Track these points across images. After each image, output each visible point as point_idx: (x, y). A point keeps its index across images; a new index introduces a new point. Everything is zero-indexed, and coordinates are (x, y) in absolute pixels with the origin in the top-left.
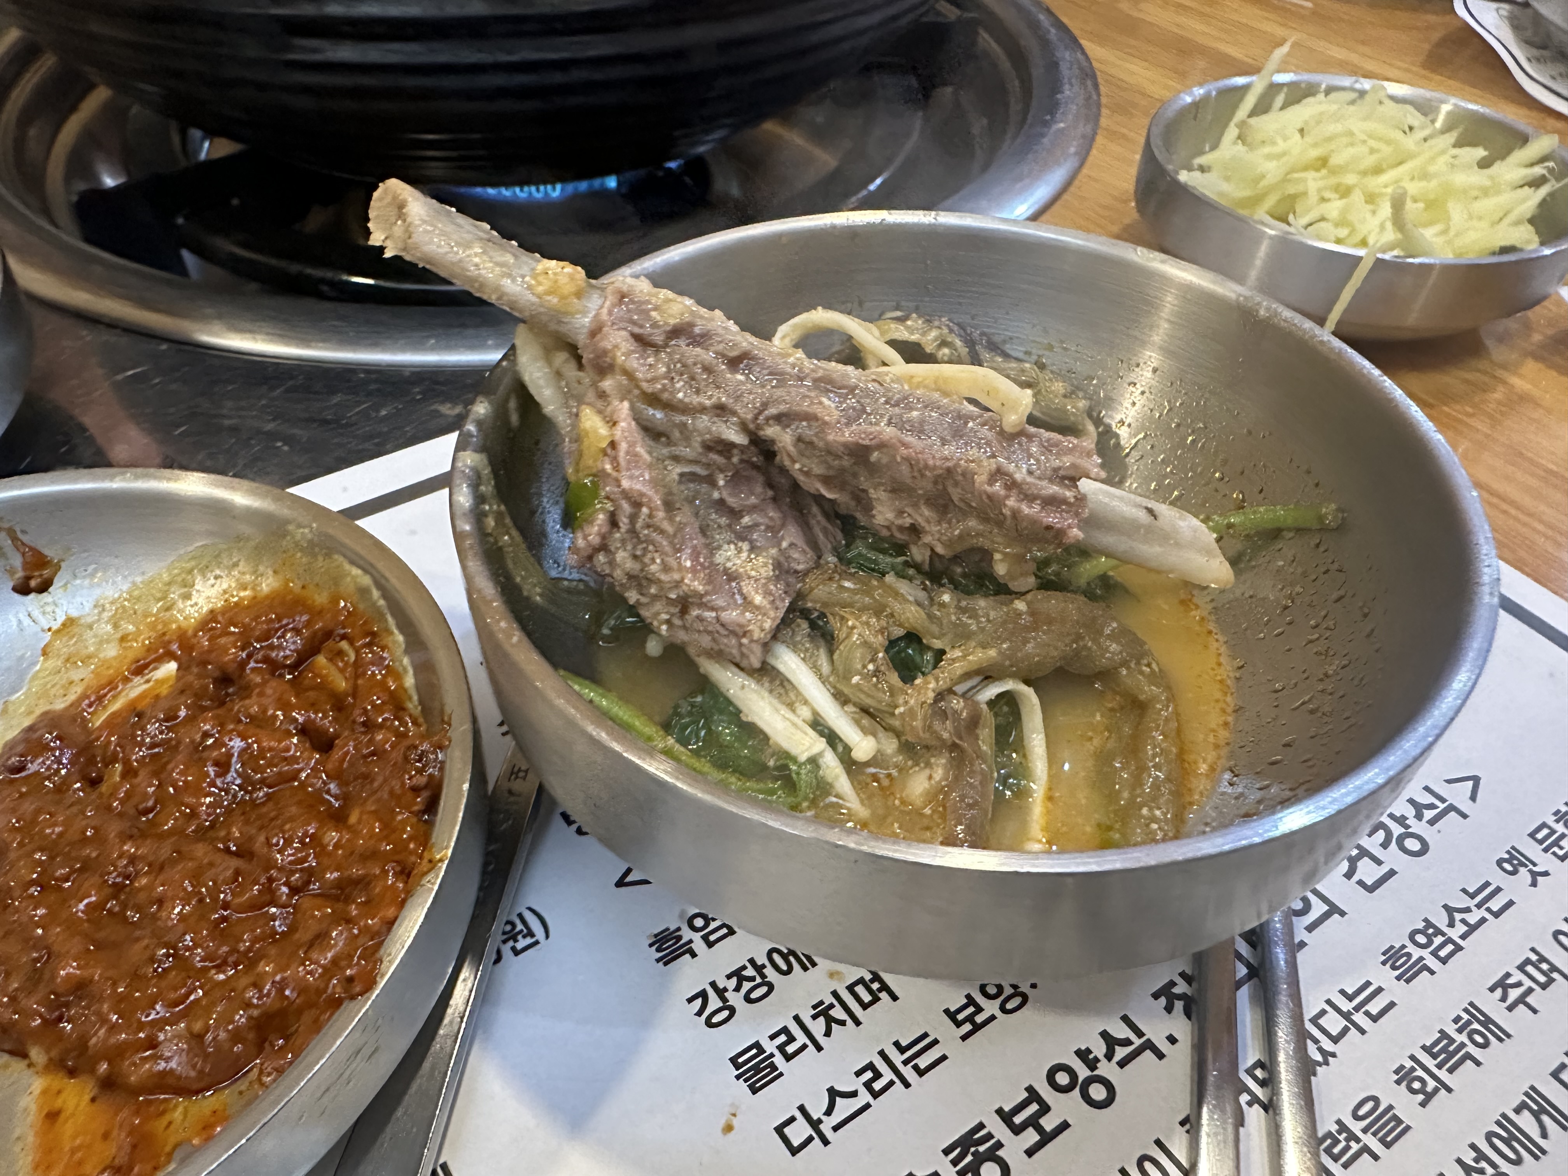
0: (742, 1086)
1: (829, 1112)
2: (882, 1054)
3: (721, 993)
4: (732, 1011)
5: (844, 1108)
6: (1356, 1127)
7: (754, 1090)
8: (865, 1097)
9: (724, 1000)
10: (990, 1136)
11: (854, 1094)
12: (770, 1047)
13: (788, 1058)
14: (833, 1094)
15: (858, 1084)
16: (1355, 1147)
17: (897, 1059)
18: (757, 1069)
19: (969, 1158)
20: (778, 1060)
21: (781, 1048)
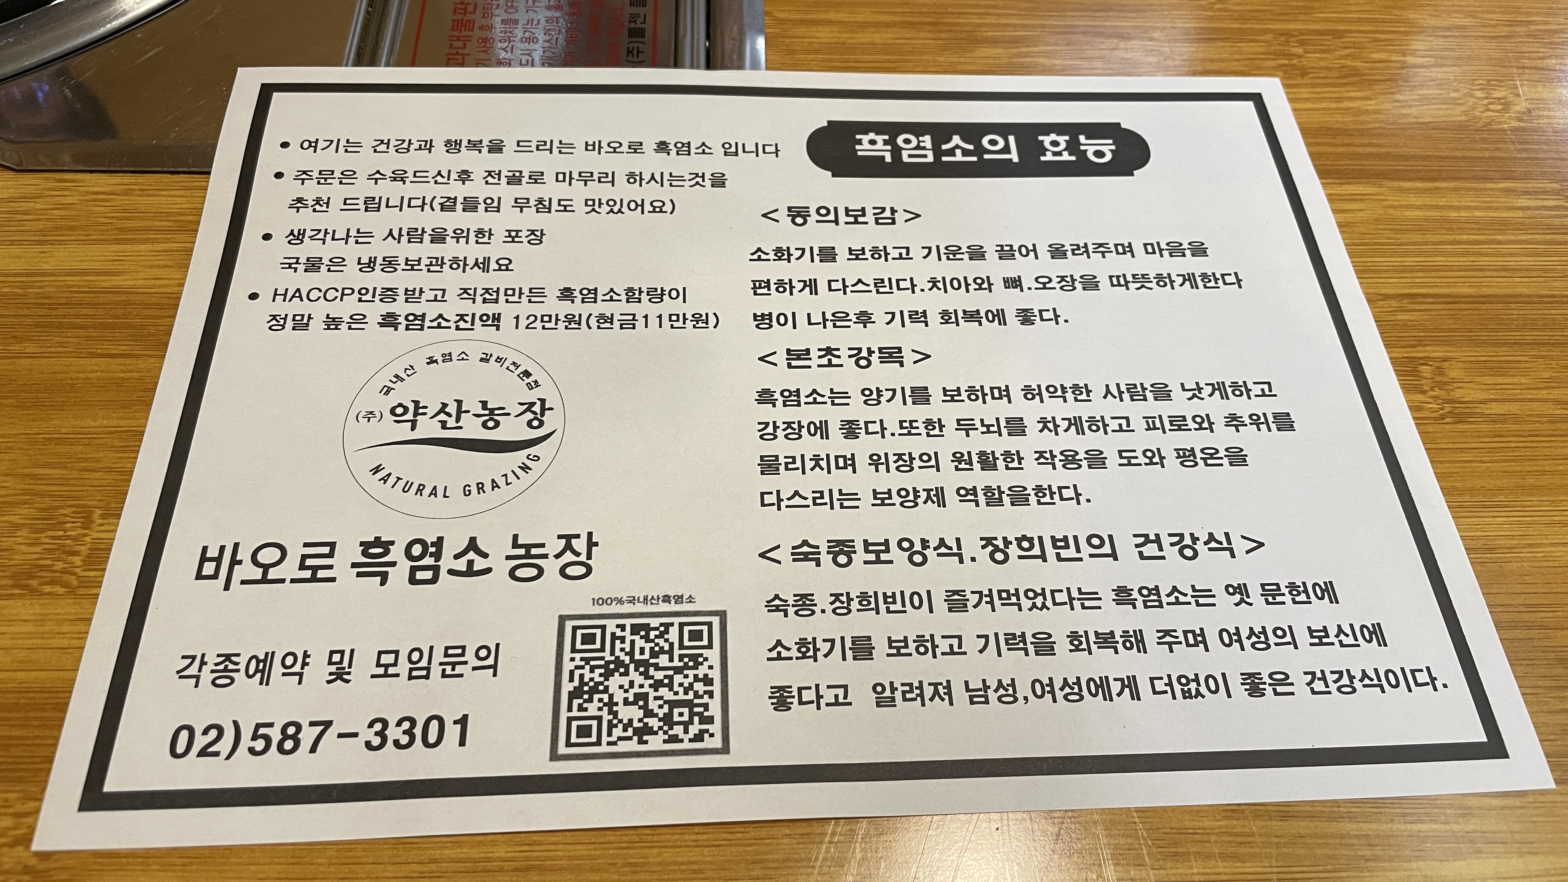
0: (759, 468)
1: (789, 499)
2: (831, 491)
3: (776, 427)
4: (776, 437)
5: (797, 501)
6: (1029, 639)
7: (762, 473)
8: (810, 502)
9: (775, 431)
10: (853, 547)
11: (806, 499)
12: (782, 460)
13: (787, 469)
14: (796, 493)
15: (811, 496)
16: (1021, 645)
17: (836, 495)
18: (770, 466)
19: (837, 549)
20: (782, 468)
21: (787, 464)
